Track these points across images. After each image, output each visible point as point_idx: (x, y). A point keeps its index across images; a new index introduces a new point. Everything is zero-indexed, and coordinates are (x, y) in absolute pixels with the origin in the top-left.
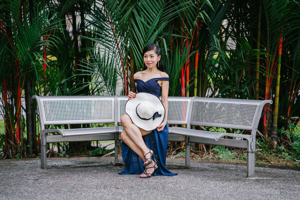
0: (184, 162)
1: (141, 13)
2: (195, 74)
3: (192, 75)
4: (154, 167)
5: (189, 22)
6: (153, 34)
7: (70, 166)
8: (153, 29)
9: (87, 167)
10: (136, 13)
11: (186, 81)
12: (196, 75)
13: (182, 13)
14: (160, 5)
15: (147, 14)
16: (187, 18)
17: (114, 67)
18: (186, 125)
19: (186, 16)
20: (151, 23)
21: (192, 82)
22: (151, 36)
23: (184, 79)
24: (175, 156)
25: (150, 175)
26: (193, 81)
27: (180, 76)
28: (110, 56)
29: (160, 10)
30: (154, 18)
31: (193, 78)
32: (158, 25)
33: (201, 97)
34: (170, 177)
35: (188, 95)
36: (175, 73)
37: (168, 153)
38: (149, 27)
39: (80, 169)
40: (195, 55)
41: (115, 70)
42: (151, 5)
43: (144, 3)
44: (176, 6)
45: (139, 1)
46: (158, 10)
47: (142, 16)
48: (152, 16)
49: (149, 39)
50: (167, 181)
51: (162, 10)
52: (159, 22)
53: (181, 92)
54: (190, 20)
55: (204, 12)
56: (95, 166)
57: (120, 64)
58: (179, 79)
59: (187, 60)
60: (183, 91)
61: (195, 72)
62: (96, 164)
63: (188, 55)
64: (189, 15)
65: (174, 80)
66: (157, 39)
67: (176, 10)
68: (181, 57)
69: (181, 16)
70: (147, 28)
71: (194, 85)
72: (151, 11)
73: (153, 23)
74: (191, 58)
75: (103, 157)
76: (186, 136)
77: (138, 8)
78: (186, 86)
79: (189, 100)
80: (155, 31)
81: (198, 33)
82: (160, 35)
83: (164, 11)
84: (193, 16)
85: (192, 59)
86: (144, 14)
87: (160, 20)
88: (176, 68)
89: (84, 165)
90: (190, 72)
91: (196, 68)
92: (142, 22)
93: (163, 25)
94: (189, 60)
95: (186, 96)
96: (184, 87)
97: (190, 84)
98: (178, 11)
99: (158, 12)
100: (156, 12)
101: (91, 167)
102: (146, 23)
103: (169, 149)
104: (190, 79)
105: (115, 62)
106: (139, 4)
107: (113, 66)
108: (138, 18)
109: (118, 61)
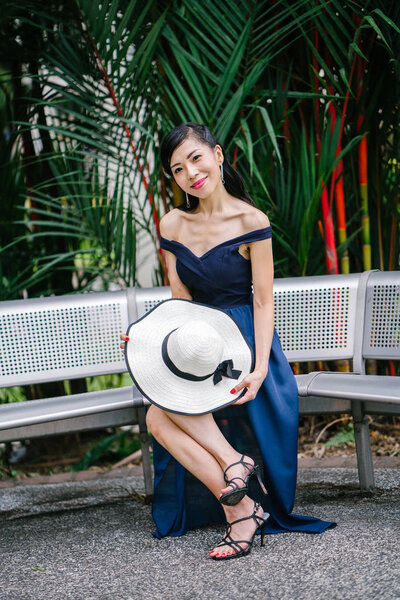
0: (355, 470)
1: (190, 38)
2: (360, 205)
3: (353, 208)
4: (254, 516)
5: (333, 52)
6: (228, 97)
7: (10, 513)
8: (228, 83)
9: (59, 513)
10: (174, 41)
11: (337, 226)
12: (365, 207)
13: (308, 25)
14: (243, 10)
15: (207, 40)
16: (326, 39)
17: (126, 206)
18: (351, 361)
19: (323, 35)
20: (220, 66)
21: (354, 227)
22: (224, 105)
23: (329, 220)
24: (323, 447)
25: (244, 545)
26: (358, 224)
27: (320, 214)
28: (112, 175)
29: (243, 24)
30: (228, 51)
31: (355, 217)
32: (241, 70)
33: (386, 269)
34: (316, 538)
35: (346, 266)
36: (304, 207)
37: (303, 439)
38: (216, 79)
39: (37, 524)
40: (356, 149)
41: (130, 213)
42: (216, 13)
43: (197, 8)
44: (289, 8)
45: (180, 3)
46: (239, 26)
47: (192, 48)
48: (223, 45)
49: (219, 114)
50: (308, 557)
51: (249, 23)
52: (243, 61)
53: (324, 259)
54: (334, 44)
55: (378, 11)
56: (87, 508)
57: (143, 193)
58: (316, 224)
59: (336, 166)
60: (332, 256)
61: (360, 200)
62: (91, 500)
63: (338, 152)
64: (331, 30)
65: (303, 229)
66: (243, 112)
67: (290, 19)
68: (317, 159)
69: (309, 35)
70: (210, 82)
71: (360, 236)
72: (219, 30)
73: (225, 64)
74: (345, 159)
75: (116, 469)
76: (353, 401)
77: (180, 25)
78: (337, 243)
79: (351, 284)
80: (234, 88)
81: (361, 84)
82: (248, 99)
83: (255, 26)
84: (345, 32)
85: (350, 163)
86: (198, 43)
87: (245, 52)
88: (306, 192)
89: (54, 508)
90: (345, 201)
91: (364, 186)
92: (194, 67)
93: (258, 68)
94: (340, 166)
95: (340, 271)
96: (333, 245)
97: (349, 233)
98: (297, 21)
99: (239, 32)
100: (233, 32)
101: (74, 511)
102: (205, 69)
103: (307, 425)
104: (347, 219)
105: (126, 189)
106: (182, 12)
107: (122, 203)
108: (180, 55)
109: (136, 187)
